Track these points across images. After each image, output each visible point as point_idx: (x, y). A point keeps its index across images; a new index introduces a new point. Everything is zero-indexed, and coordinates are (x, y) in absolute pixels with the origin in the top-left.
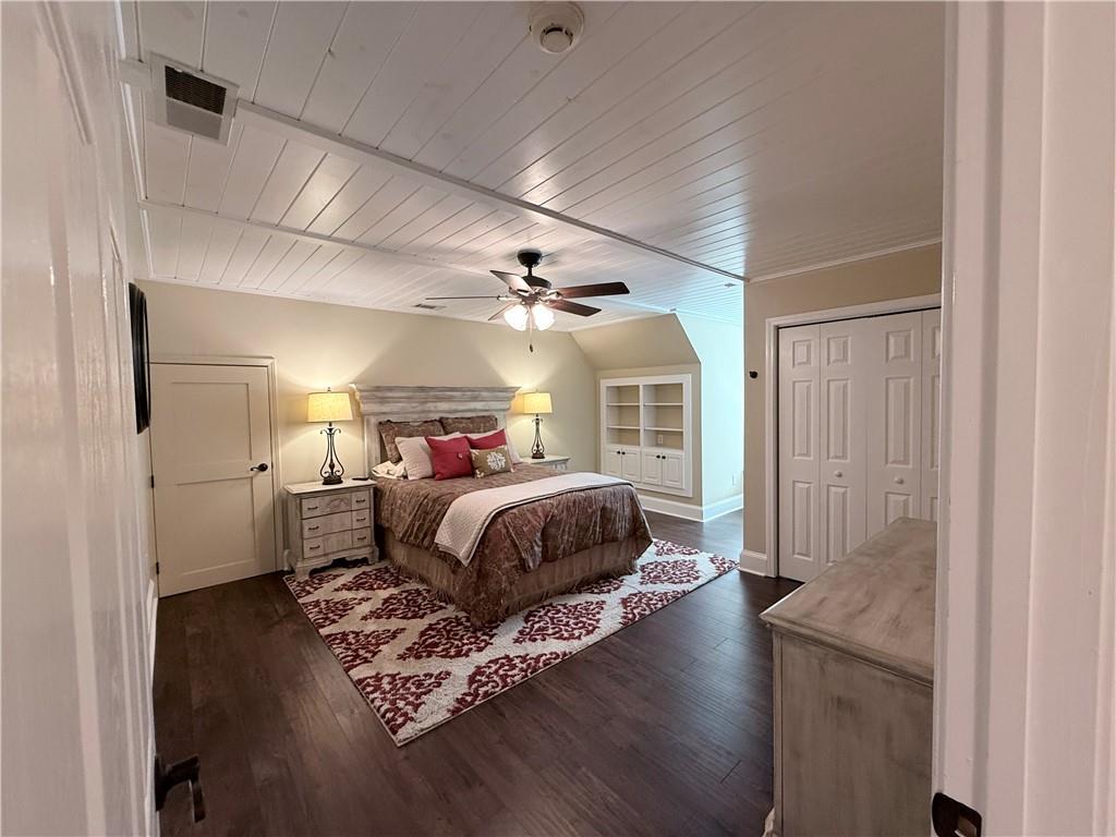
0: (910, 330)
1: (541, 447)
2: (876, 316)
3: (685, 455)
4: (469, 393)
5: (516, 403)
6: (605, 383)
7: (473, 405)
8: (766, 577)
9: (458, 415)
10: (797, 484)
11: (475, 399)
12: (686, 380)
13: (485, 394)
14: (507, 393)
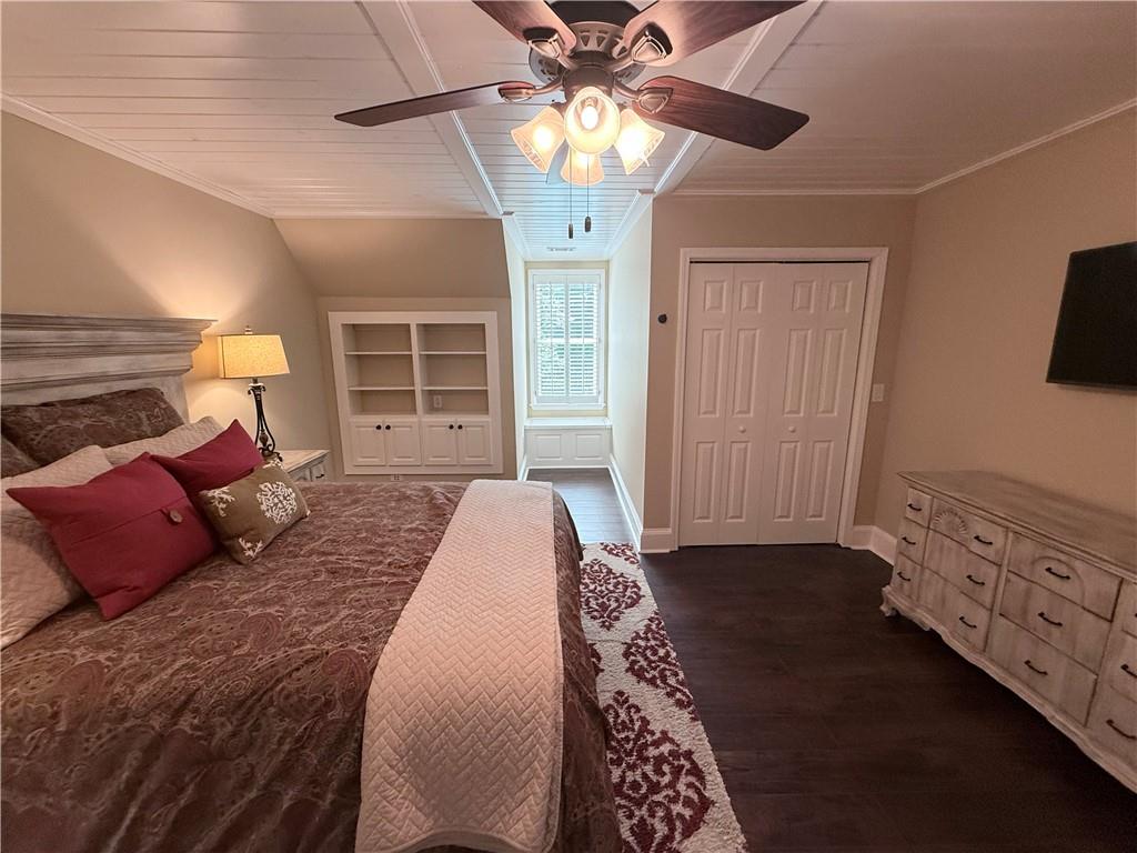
0: (812, 281)
1: (270, 442)
2: (787, 262)
3: (491, 420)
4: (82, 334)
5: (202, 355)
6: (338, 320)
7: (94, 365)
8: (671, 552)
9: (53, 395)
10: (700, 445)
11: (99, 350)
12: (488, 319)
13: (128, 336)
14: (184, 335)
